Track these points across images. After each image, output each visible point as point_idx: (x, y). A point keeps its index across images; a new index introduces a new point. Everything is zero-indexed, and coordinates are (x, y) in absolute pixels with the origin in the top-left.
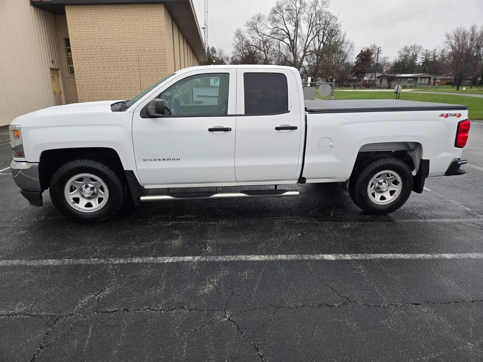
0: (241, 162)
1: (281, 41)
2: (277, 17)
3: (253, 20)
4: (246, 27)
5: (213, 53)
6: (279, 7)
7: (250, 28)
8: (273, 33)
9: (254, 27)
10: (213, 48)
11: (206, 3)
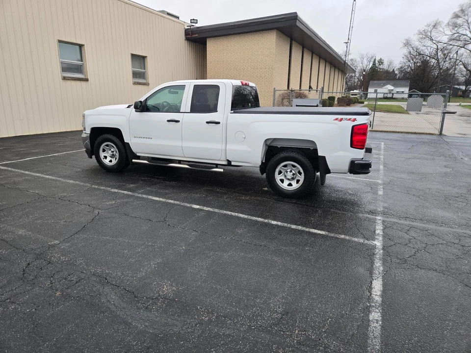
0: (186, 144)
1: (463, 49)
2: (459, 21)
3: (426, 28)
4: (416, 36)
5: (380, 65)
6: (462, 11)
7: (421, 36)
8: (451, 40)
9: (426, 36)
10: (381, 59)
11: (352, 18)
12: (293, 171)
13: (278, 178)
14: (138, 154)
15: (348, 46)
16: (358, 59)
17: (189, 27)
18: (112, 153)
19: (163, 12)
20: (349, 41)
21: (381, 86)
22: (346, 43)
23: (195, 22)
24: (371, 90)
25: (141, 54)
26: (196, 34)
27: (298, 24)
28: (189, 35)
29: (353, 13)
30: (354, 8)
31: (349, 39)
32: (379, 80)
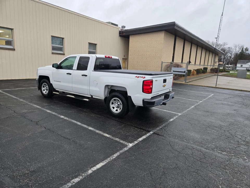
0: (74, 86)
5: (246, 51)
10: (247, 48)
11: (220, 24)
12: (118, 103)
13: (111, 106)
14: (56, 90)
15: (218, 40)
16: (233, 48)
17: (121, 30)
18: (46, 88)
19: (109, 23)
20: (218, 37)
21: (245, 63)
22: (216, 38)
23: (124, 27)
24: (238, 65)
25: (94, 43)
26: (124, 33)
27: (176, 28)
28: (121, 34)
29: (221, 22)
30: (222, 19)
31: (218, 36)
32: (245, 59)
